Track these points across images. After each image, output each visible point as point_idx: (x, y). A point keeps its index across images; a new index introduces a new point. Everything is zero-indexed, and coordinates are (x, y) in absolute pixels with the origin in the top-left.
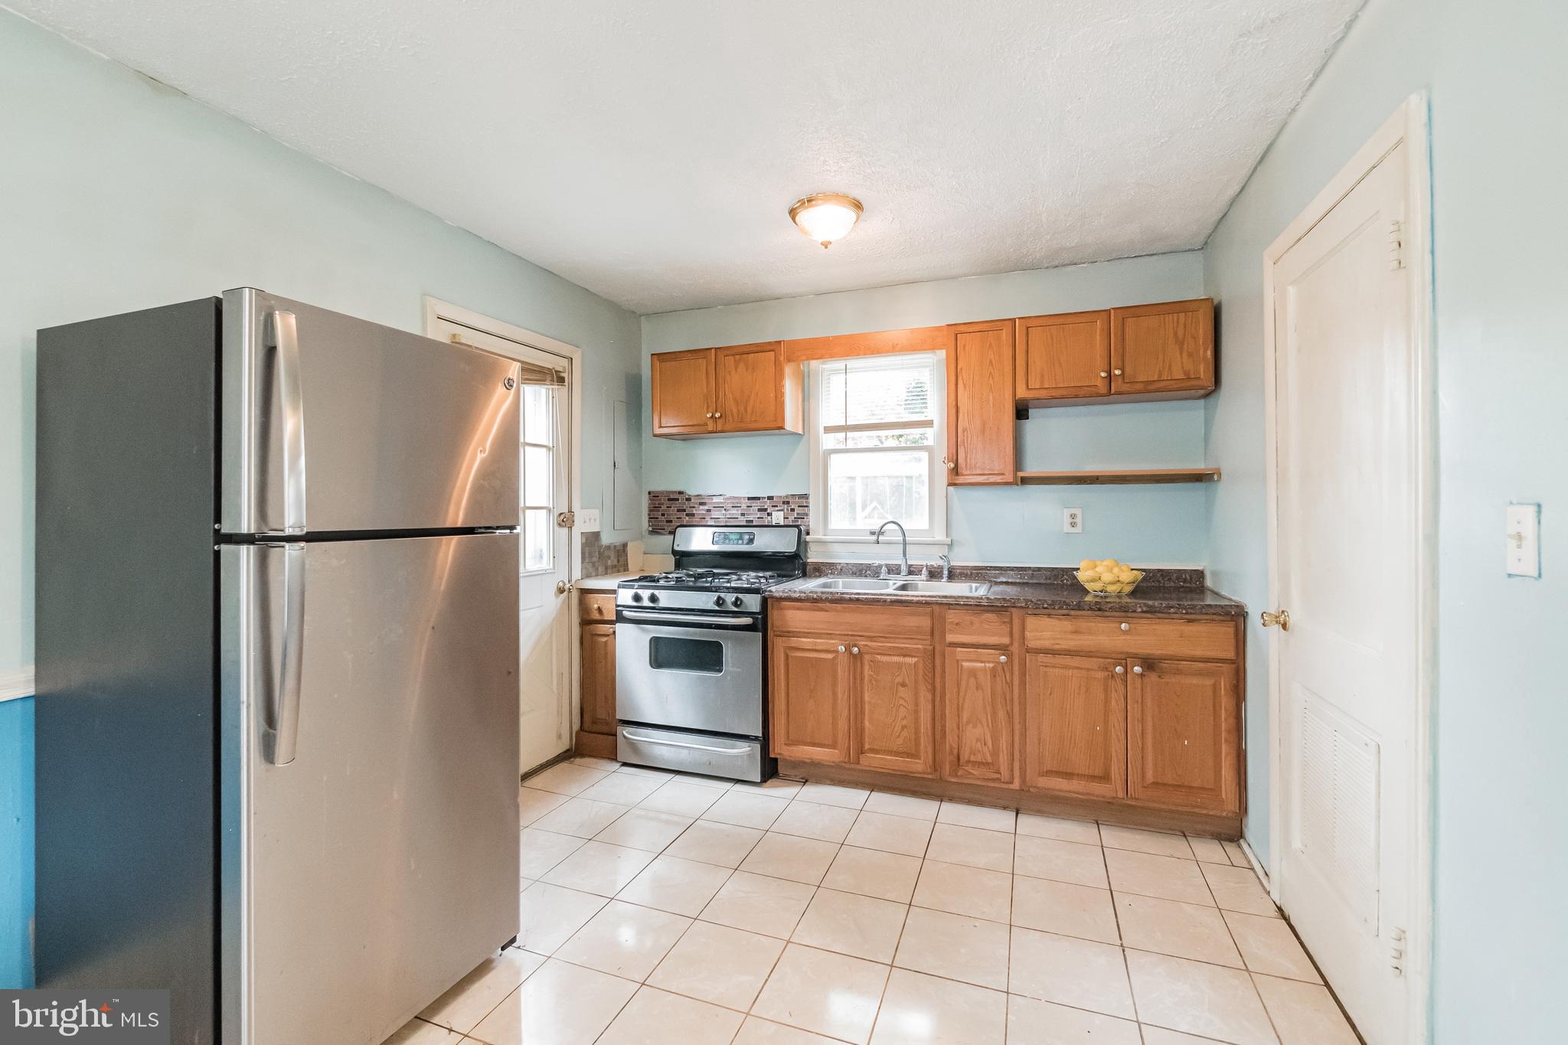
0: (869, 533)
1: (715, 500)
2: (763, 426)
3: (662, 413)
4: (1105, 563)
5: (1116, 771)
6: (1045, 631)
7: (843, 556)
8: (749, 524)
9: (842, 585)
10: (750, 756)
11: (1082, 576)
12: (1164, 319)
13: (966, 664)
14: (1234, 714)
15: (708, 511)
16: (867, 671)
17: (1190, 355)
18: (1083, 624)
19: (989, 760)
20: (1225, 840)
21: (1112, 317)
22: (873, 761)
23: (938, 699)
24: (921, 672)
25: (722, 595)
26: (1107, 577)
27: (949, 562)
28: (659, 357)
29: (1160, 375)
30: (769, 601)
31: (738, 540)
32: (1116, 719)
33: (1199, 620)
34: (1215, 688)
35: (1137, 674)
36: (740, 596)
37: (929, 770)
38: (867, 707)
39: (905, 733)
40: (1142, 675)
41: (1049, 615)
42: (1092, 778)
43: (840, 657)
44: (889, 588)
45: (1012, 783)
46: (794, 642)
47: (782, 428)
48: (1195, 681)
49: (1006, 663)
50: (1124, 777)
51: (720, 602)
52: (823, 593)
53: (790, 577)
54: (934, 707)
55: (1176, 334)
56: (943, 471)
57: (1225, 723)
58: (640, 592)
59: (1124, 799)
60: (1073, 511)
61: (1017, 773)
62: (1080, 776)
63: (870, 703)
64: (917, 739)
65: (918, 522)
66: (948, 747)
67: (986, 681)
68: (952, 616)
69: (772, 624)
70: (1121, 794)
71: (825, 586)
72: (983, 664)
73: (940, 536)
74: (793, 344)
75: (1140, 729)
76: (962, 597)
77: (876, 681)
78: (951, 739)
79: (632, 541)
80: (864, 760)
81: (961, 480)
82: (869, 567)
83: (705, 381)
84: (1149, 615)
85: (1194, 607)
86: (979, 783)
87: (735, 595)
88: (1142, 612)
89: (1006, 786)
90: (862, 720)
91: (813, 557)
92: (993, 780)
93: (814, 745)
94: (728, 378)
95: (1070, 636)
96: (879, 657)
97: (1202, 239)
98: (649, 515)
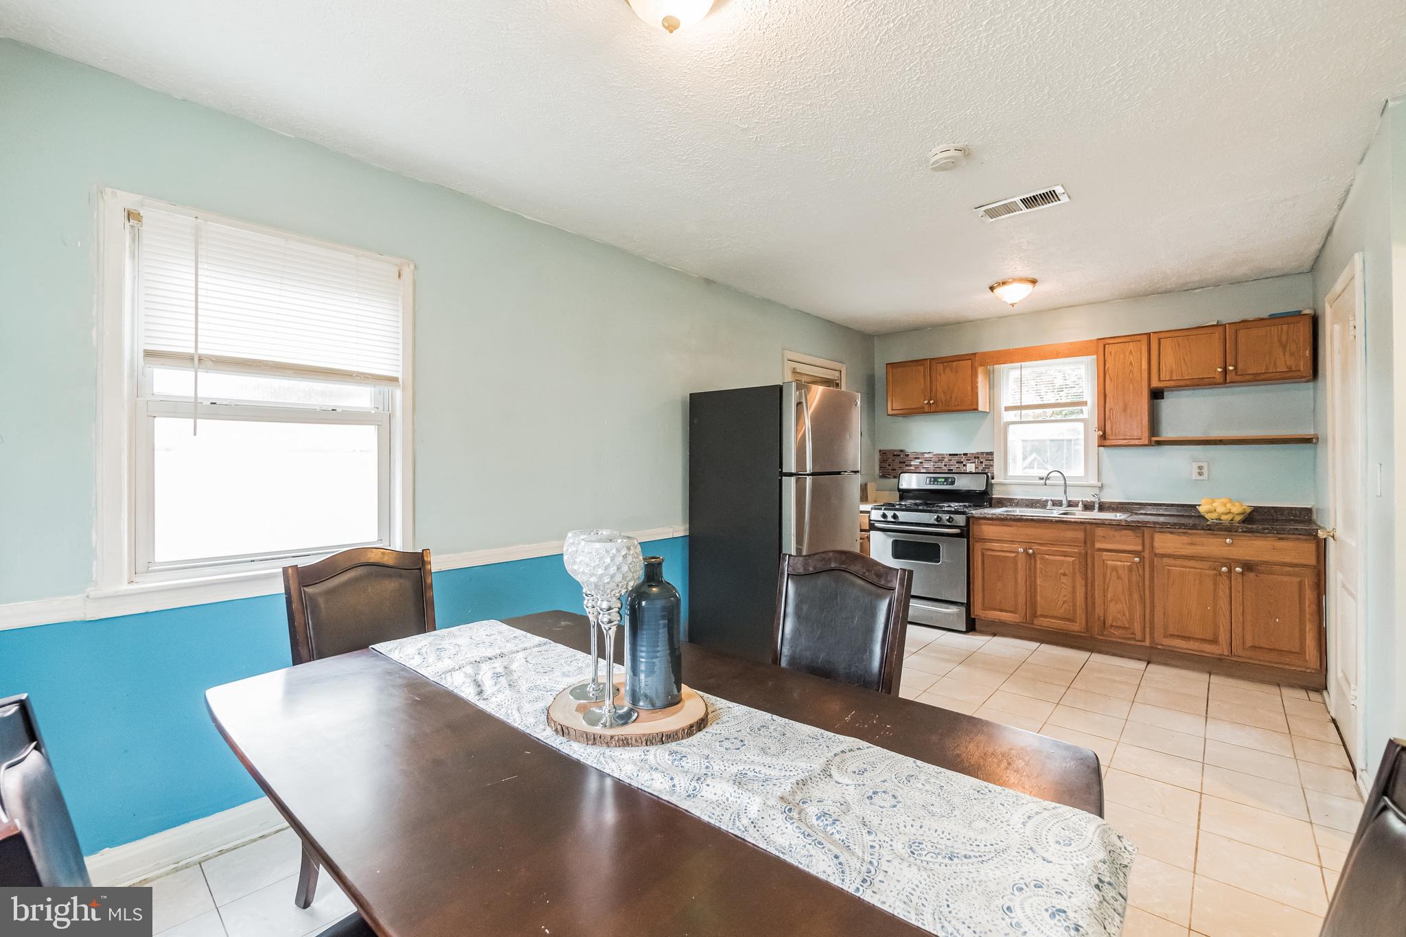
0: (1038, 479)
1: (926, 456)
2: (962, 408)
3: (894, 400)
4: (1220, 500)
5: (1223, 637)
6: (1167, 543)
7: (1018, 494)
8: (950, 471)
9: (1018, 512)
10: (958, 615)
11: (1202, 509)
12: (1270, 330)
13: (1109, 563)
14: (1316, 602)
15: (921, 463)
16: (1038, 565)
17: (1292, 354)
18: (1197, 539)
19: (1127, 626)
20: (1310, 690)
21: (1227, 330)
22: (1042, 622)
23: (1089, 585)
24: (1077, 567)
25: (940, 515)
26: (1221, 509)
27: (1099, 499)
28: (892, 366)
29: (1267, 368)
30: (971, 520)
31: (944, 482)
32: (1223, 604)
33: (1287, 539)
34: (1301, 584)
35: (1239, 573)
36: (952, 516)
37: (1083, 630)
38: (1038, 588)
39: (1065, 606)
40: (1242, 573)
41: (1172, 533)
42: (1204, 640)
43: (1020, 556)
44: (1055, 513)
45: (1144, 641)
46: (989, 545)
47: (977, 409)
48: (1285, 579)
49: (1139, 562)
50: (1229, 642)
51: (939, 519)
52: (1008, 515)
53: (982, 506)
54: (1087, 589)
55: (1280, 340)
56: (1095, 435)
57: (1309, 608)
58: (886, 512)
59: (1228, 656)
60: (1200, 464)
61: (1148, 636)
62: (1194, 639)
63: (1040, 585)
64: (1075, 610)
65: (1077, 470)
66: (1097, 616)
67: (1124, 574)
68: (1100, 532)
69: (973, 534)
70: (1226, 653)
71: (1007, 511)
72: (1122, 563)
73: (1093, 481)
74: (984, 354)
75: (1241, 609)
76: (1107, 520)
77: (1045, 571)
78: (1099, 611)
79: (871, 482)
80: (1036, 622)
81: (1108, 443)
82: (1038, 501)
83: (923, 380)
84: (1249, 535)
85: (1284, 530)
86: (1120, 640)
87: (949, 515)
88: (1243, 532)
89: (1139, 643)
90: (1035, 596)
91: (996, 494)
92: (1130, 639)
93: (1002, 611)
94: (939, 377)
95: (1187, 546)
96: (1047, 556)
97: (1307, 266)
98: (880, 465)
